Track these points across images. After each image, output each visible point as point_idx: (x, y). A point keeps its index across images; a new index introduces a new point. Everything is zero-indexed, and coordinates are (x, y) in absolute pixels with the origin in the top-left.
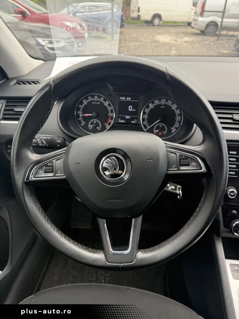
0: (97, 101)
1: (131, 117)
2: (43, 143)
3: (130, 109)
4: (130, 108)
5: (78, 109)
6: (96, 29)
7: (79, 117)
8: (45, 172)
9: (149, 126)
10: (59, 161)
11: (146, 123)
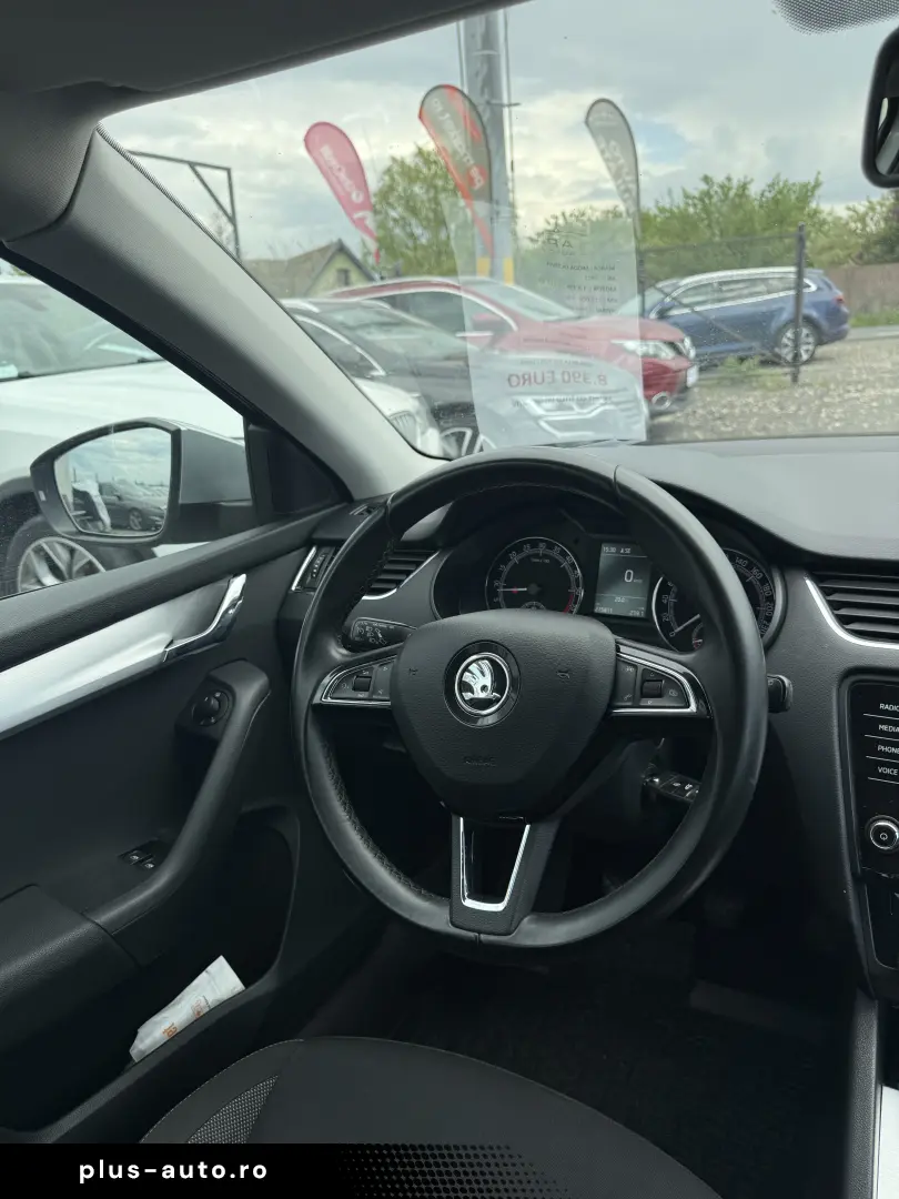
0: (545, 556)
1: (630, 600)
2: (376, 637)
3: (629, 578)
4: (629, 573)
5: (496, 575)
6: (581, 379)
7: (497, 595)
8: (355, 689)
9: (679, 626)
10: (385, 668)
11: (670, 616)
